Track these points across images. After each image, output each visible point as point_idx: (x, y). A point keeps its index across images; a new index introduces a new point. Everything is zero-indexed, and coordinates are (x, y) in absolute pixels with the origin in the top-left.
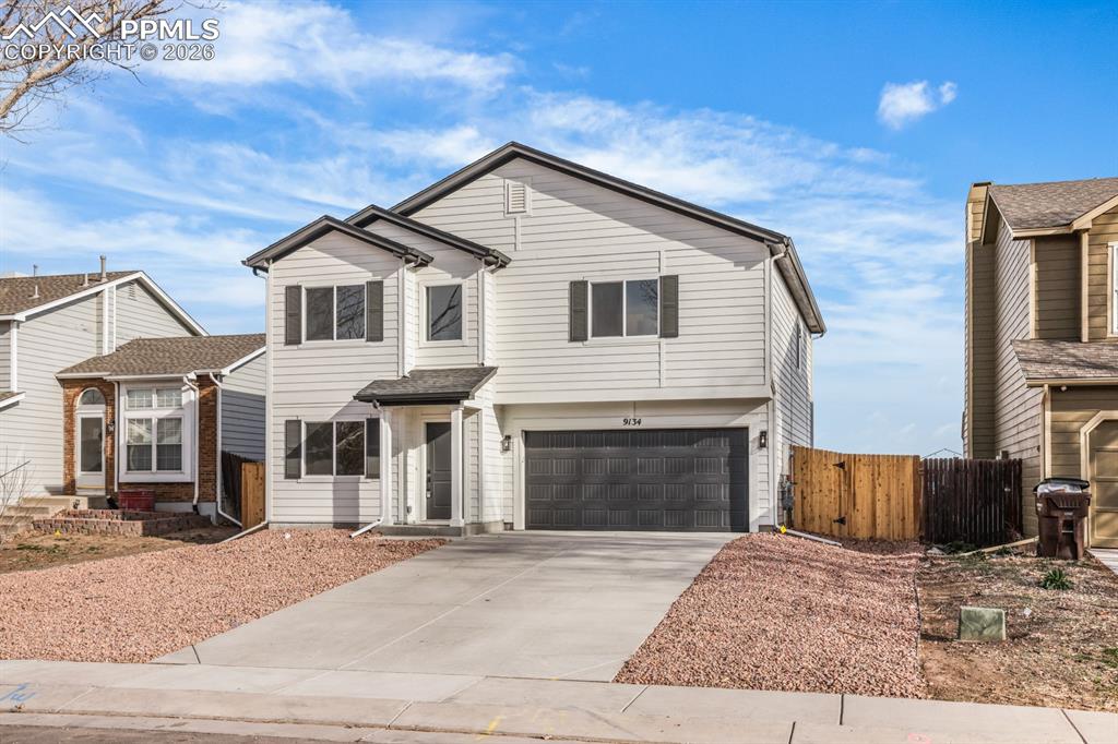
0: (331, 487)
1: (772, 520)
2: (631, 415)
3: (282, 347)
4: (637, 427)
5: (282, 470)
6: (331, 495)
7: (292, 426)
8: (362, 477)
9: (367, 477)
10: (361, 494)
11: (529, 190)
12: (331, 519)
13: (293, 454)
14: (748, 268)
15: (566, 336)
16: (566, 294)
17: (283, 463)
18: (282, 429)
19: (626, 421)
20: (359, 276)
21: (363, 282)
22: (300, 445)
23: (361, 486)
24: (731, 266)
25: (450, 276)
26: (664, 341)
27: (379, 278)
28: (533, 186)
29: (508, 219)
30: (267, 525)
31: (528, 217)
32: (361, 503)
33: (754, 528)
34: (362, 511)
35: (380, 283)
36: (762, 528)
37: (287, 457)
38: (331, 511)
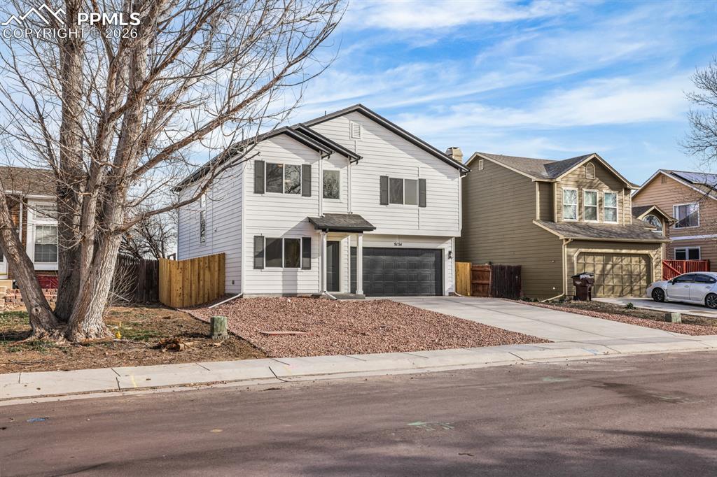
0: (281, 274)
1: (453, 291)
2: (398, 241)
3: (252, 194)
4: (400, 247)
5: (252, 264)
6: (281, 278)
7: (258, 239)
8: (299, 269)
9: (302, 269)
10: (299, 278)
11: (362, 128)
12: (281, 292)
13: (258, 255)
14: (452, 180)
15: (379, 202)
16: (379, 182)
17: (252, 260)
18: (252, 241)
19: (395, 244)
20: (299, 161)
21: (300, 164)
22: (263, 250)
23: (298, 274)
24: (446, 178)
25: (333, 166)
26: (420, 208)
27: (308, 163)
28: (363, 126)
29: (350, 140)
30: (241, 297)
31: (361, 141)
32: (299, 282)
33: (447, 294)
34: (299, 287)
35: (310, 166)
36: (451, 294)
37: (255, 257)
38: (281, 287)
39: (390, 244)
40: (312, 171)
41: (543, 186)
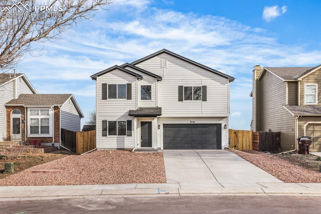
0: (116, 139)
1: (227, 146)
2: (192, 120)
3: (101, 100)
4: (194, 123)
5: (101, 134)
6: (116, 141)
7: (104, 122)
8: (126, 136)
9: (127, 136)
10: (125, 141)
11: (167, 62)
12: (116, 147)
13: (104, 130)
14: (224, 85)
15: (178, 100)
16: (178, 89)
17: (101, 132)
18: (101, 123)
19: (191, 122)
20: (125, 82)
21: (126, 83)
22: (107, 127)
23: (125, 138)
24: (219, 84)
25: (148, 83)
26: (203, 102)
27: (130, 83)
28: (168, 60)
29: (161, 69)
30: (96, 150)
31: (167, 69)
32: (125, 143)
33: (223, 148)
34: (125, 145)
35: (131, 84)
36: (225, 148)
37: (103, 130)
38: (116, 145)
39: (188, 122)
40: (132, 86)
41: (290, 84)
